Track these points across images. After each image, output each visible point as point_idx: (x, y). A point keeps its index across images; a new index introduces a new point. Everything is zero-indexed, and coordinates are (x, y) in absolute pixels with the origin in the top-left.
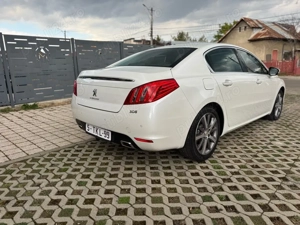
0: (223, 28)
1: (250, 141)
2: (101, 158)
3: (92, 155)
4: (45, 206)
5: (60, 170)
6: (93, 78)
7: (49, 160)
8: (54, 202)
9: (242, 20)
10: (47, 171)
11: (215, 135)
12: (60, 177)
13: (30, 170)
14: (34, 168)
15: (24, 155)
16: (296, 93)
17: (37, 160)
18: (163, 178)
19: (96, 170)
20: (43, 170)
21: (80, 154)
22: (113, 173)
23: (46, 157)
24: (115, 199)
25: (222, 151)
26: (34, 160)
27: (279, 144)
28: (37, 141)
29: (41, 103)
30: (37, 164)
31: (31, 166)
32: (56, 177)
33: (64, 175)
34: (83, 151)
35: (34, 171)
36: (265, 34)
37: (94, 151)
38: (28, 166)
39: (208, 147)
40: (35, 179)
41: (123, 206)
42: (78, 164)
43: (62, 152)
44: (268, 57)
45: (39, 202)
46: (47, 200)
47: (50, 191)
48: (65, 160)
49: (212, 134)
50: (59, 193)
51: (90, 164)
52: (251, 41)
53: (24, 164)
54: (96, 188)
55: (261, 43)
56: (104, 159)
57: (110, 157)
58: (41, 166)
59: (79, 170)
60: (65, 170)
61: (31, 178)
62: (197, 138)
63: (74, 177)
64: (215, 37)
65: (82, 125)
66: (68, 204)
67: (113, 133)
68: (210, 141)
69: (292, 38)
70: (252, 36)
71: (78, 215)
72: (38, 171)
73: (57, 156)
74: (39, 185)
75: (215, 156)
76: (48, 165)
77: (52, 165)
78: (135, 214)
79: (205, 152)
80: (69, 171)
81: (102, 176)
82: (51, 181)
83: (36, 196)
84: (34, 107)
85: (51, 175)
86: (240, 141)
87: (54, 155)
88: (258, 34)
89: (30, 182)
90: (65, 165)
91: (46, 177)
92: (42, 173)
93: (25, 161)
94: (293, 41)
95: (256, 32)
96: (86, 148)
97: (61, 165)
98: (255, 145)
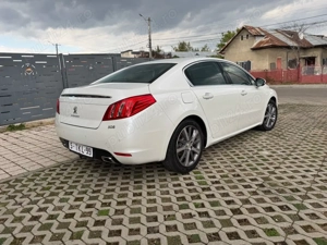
0: (226, 36)
1: (237, 152)
2: (86, 176)
3: (77, 173)
4: (26, 222)
5: (43, 189)
6: (76, 96)
7: (33, 180)
8: (35, 218)
9: (243, 28)
10: (30, 190)
11: (199, 147)
12: (42, 195)
13: (12, 190)
14: (17, 188)
15: (7, 176)
16: (297, 102)
17: (20, 181)
18: (144, 191)
19: (79, 188)
20: (26, 189)
21: (65, 173)
22: (96, 189)
23: (29, 177)
24: (95, 212)
25: (208, 163)
26: (17, 180)
27: (265, 153)
28: (22, 162)
29: (28, 124)
30: (20, 184)
31: (13, 187)
32: (38, 195)
33: (48, 193)
34: (69, 170)
35: (17, 191)
36: (267, 42)
37: (80, 169)
38: (10, 186)
39: (191, 159)
40: (17, 199)
41: (101, 218)
42: (62, 183)
43: (47, 172)
44: (272, 65)
45: (19, 219)
46: (28, 216)
47: (31, 209)
48: (49, 179)
49: (195, 146)
50: (40, 210)
51: (74, 182)
52: (253, 49)
53: (6, 185)
54: (78, 203)
55: (264, 51)
56: (89, 176)
57: (95, 174)
58: (24, 186)
59: (62, 188)
60: (48, 189)
61: (13, 197)
62: (178, 151)
63: (57, 194)
64: (219, 46)
65: (66, 143)
66: (48, 219)
67: (94, 149)
68: (194, 153)
69: (295, 45)
70: (255, 45)
71: (57, 228)
72: (21, 191)
73: (42, 176)
74: (20, 204)
75: (200, 167)
76: (31, 185)
77: (36, 185)
78: (113, 224)
79: (188, 163)
80: (52, 190)
81: (85, 192)
82: (33, 199)
83: (17, 214)
84: (21, 128)
85: (33, 194)
86: (228, 152)
87: (38, 175)
88: (261, 43)
89: (12, 202)
90: (49, 183)
91: (28, 196)
92: (25, 192)
93: (7, 182)
94: (296, 48)
95: (258, 40)
96: (72, 166)
97: (45, 184)
98: (241, 155)
